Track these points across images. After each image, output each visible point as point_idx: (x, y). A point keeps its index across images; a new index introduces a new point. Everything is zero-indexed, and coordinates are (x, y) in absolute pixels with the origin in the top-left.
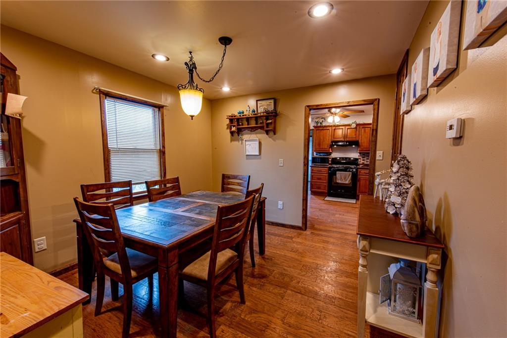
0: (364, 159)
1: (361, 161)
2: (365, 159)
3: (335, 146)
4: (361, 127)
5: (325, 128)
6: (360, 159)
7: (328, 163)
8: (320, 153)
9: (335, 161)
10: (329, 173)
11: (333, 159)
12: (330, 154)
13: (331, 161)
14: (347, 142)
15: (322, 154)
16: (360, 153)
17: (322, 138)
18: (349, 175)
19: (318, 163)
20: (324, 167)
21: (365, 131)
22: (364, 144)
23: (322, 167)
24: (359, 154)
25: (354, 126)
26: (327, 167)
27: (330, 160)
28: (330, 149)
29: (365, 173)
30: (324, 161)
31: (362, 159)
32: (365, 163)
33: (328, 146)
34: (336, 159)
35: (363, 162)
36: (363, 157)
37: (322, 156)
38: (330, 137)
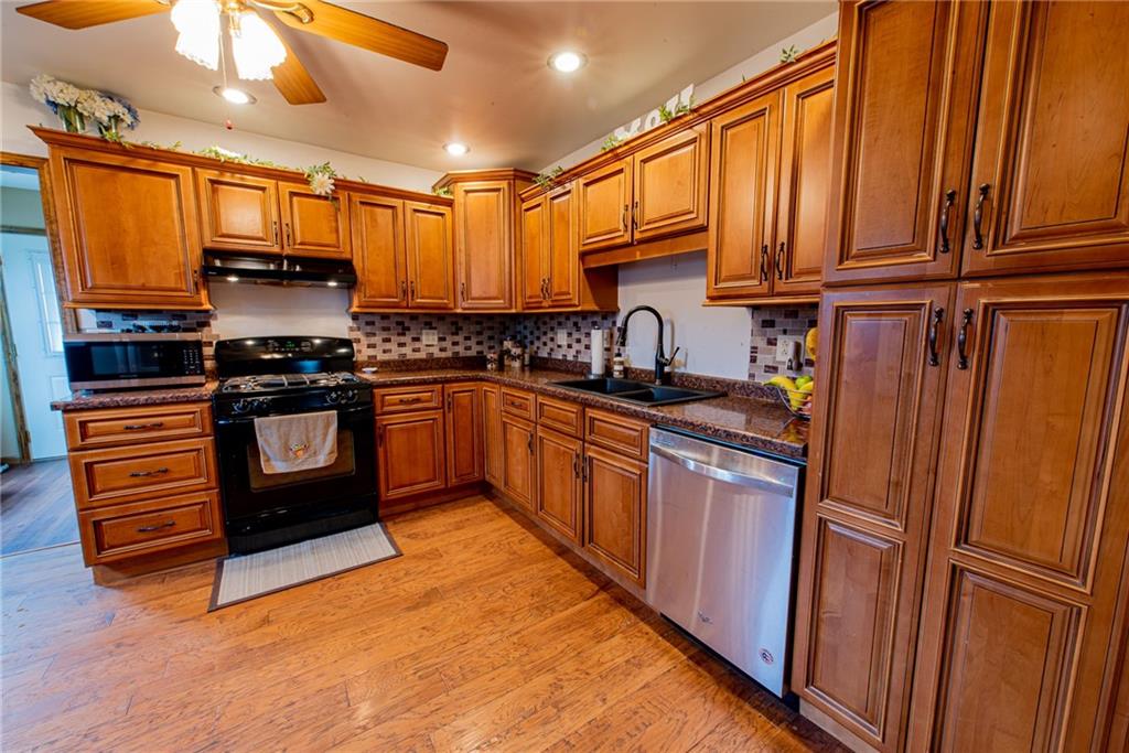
0: (373, 340)
1: (363, 353)
2: (377, 340)
3: (233, 279)
4: (357, 197)
5: (142, 164)
6: (358, 341)
7: (203, 372)
8: (133, 314)
9: (234, 358)
10: (217, 429)
11: (222, 345)
12: (203, 320)
13: (217, 357)
14: (293, 260)
15: (145, 323)
16: (355, 317)
17: (129, 222)
18: (327, 427)
19: (128, 376)
20: (178, 402)
21: (374, 219)
22: (372, 278)
23: (163, 403)
24: (350, 322)
25: (322, 185)
26: (199, 400)
27: (209, 351)
28: (204, 293)
29: (402, 402)
30: (169, 360)
31: (365, 341)
32: (381, 357)
33: (182, 275)
34: (236, 345)
35: (371, 352)
36: (368, 335)
37: (147, 330)
38: (192, 226)
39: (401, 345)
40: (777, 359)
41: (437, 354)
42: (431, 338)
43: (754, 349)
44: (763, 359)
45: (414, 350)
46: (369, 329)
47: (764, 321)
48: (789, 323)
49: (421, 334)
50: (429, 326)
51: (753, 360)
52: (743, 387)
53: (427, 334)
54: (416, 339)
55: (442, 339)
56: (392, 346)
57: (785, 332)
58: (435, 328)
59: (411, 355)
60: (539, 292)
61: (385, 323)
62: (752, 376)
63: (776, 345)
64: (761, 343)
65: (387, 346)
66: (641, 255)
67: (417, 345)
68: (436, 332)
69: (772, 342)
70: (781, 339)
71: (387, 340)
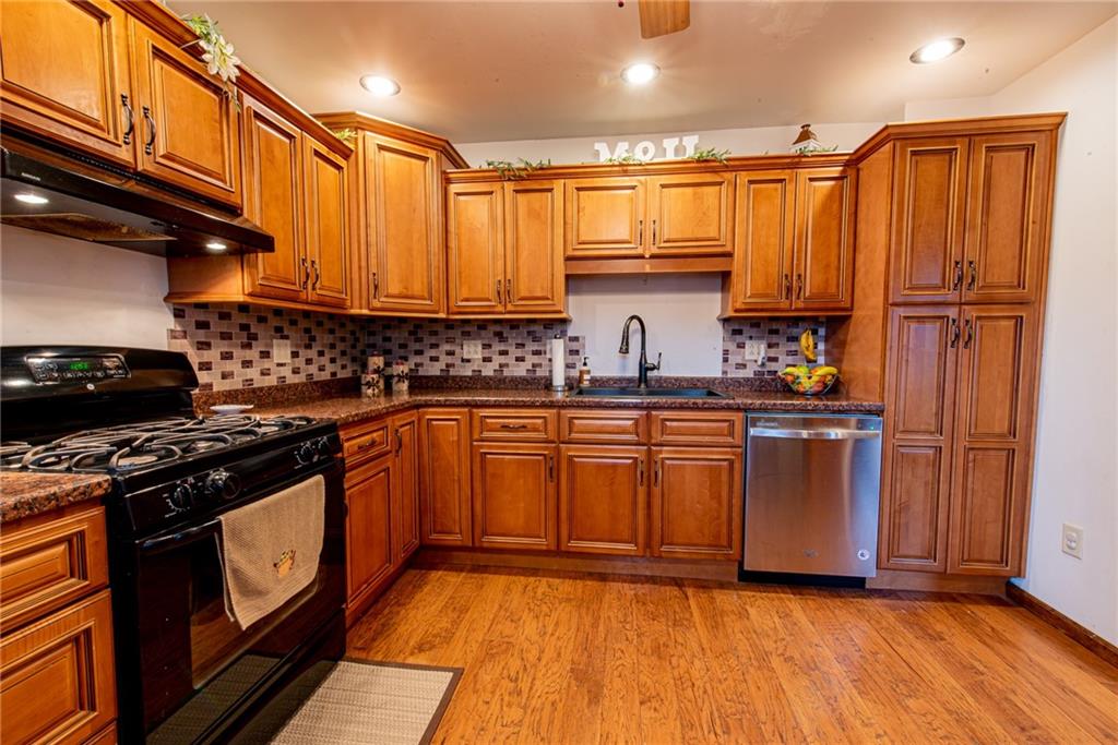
0: (208, 355)
2: (213, 355)
16: (179, 312)
24: (172, 322)
31: (195, 357)
32: (220, 386)
36: (200, 347)
39: (247, 364)
40: (747, 358)
41: (292, 379)
42: (283, 352)
43: (726, 352)
44: (734, 359)
45: (263, 374)
46: (201, 335)
47: (733, 330)
48: (754, 332)
49: (272, 346)
50: (280, 332)
51: (726, 360)
52: (722, 381)
53: (279, 345)
54: (266, 355)
55: (295, 355)
56: (233, 366)
57: (751, 338)
58: (286, 337)
59: (261, 382)
60: (491, 294)
61: (224, 327)
62: (725, 372)
63: (744, 347)
64: (732, 347)
65: (229, 366)
66: (651, 268)
67: (266, 364)
68: (288, 342)
69: (741, 346)
70: (748, 343)
71: (227, 356)
